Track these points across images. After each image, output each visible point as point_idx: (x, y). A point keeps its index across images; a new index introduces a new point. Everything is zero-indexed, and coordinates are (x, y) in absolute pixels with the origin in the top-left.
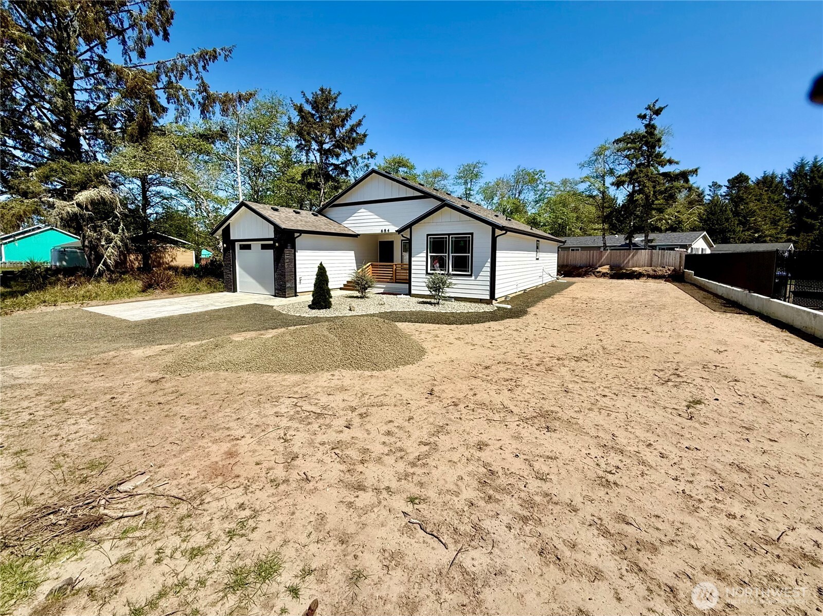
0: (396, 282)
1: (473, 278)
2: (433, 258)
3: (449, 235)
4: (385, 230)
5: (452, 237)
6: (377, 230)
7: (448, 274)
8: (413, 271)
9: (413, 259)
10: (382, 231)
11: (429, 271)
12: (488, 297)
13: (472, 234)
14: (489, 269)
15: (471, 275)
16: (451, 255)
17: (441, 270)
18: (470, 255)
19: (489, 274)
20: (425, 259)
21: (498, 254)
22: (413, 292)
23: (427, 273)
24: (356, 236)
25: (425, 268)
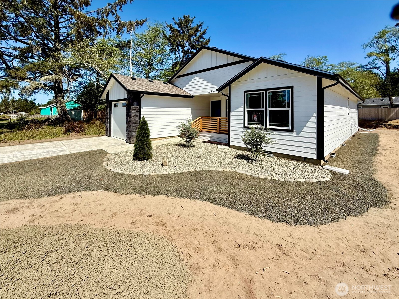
0: (220, 133)
1: (294, 134)
2: (250, 113)
3: (266, 90)
4: (211, 91)
5: (269, 92)
6: (205, 92)
7: (266, 129)
8: (231, 125)
9: (231, 114)
10: (209, 92)
11: (246, 125)
12: (315, 157)
13: (292, 87)
14: (315, 125)
15: (292, 131)
16: (268, 110)
17: (258, 125)
18: (290, 109)
19: (315, 130)
20: (242, 114)
21: (327, 108)
22: (232, 144)
23: (245, 127)
24: (192, 97)
25: (242, 122)
